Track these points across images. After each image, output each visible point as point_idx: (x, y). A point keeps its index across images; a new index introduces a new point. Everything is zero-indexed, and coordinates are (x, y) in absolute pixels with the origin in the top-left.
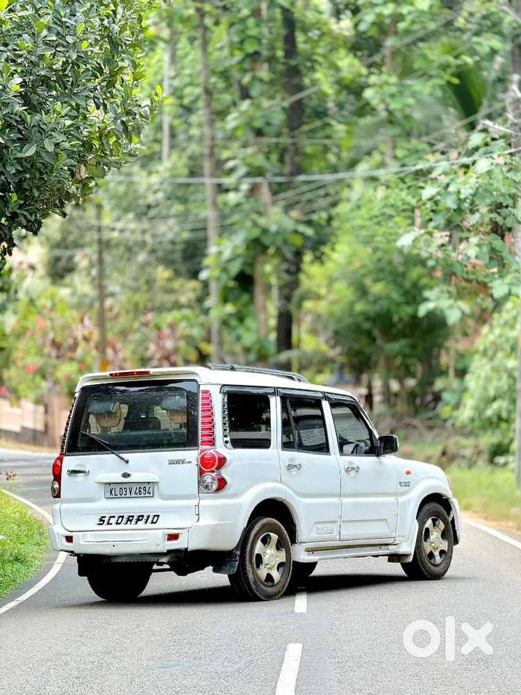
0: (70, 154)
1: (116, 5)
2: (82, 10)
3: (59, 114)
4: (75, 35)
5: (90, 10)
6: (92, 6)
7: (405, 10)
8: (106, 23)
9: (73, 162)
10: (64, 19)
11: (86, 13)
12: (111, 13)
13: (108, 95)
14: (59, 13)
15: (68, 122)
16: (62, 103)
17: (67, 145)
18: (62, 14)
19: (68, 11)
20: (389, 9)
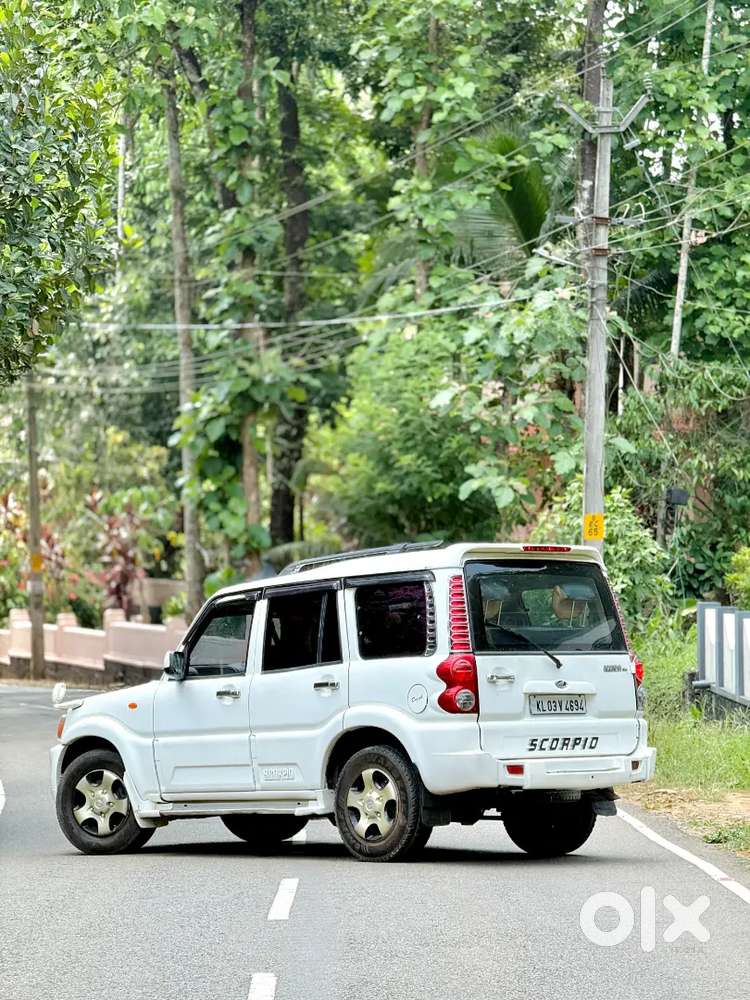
0: (21, 308)
1: (76, 126)
2: (36, 136)
3: (7, 259)
4: (27, 164)
5: (45, 135)
6: (48, 130)
7: (441, 96)
8: (65, 147)
9: (24, 316)
10: (14, 146)
11: (41, 139)
12: (71, 137)
13: (67, 235)
14: (8, 138)
15: (18, 269)
16: (11, 246)
17: (17, 296)
18: (12, 139)
19: (19, 135)
20: (419, 95)
